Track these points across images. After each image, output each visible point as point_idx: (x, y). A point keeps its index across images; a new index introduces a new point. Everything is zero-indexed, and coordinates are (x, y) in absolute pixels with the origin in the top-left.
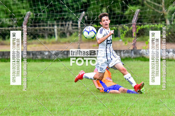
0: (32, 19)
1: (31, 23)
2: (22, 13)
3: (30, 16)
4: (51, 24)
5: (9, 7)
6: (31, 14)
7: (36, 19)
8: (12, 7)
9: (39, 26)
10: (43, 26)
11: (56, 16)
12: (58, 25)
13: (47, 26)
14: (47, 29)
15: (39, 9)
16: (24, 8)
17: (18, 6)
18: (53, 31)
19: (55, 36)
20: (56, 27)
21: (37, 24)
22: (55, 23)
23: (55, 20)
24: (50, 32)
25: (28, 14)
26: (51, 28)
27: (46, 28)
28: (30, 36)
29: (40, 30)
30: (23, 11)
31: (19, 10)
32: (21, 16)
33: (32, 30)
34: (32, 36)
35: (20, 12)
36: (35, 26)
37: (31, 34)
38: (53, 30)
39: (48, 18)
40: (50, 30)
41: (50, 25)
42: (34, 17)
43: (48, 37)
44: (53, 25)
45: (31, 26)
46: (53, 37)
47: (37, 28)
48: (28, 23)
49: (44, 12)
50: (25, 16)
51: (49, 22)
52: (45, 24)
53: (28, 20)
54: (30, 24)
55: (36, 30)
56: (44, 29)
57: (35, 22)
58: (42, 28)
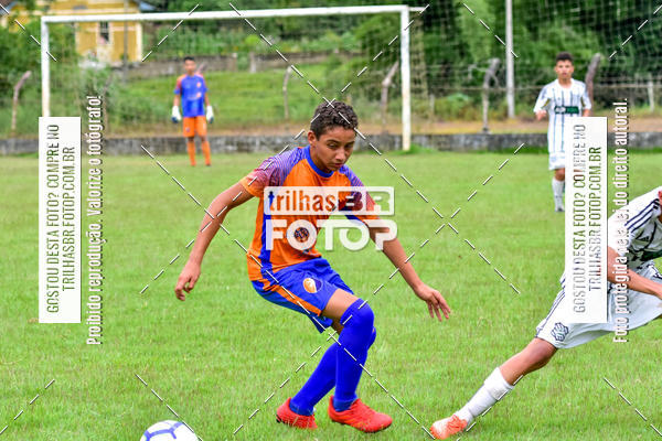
0: (604, 69)
1: (603, 76)
2: (584, 57)
3: (599, 62)
4: (641, 79)
5: (559, 44)
6: (603, 58)
7: (611, 69)
8: (565, 45)
9: (618, 82)
10: (626, 82)
11: (652, 63)
12: (655, 81)
13: (633, 82)
14: (633, 89)
15: (618, 50)
16: (587, 47)
17: (577, 43)
18: (644, 93)
19: (648, 103)
20: (651, 85)
21: (614, 79)
22: (649, 76)
23: (650, 70)
24: (639, 96)
25: (597, 58)
26: (642, 86)
27: (631, 86)
28: (599, 103)
29: (619, 90)
30: (586, 54)
31: (579, 51)
32: (583, 62)
33: (604, 90)
34: (603, 103)
35: (579, 55)
36: (610, 83)
37: (603, 99)
38: (646, 90)
39: (636, 66)
40: (640, 90)
41: (639, 82)
42: (609, 65)
43: (636, 104)
44: (645, 81)
45: (602, 83)
46: (645, 105)
47: (614, 86)
48: (596, 76)
49: (627, 54)
50: (589, 62)
51: (637, 76)
52: (629, 79)
53: (596, 70)
54: (599, 78)
55: (612, 91)
56: (628, 89)
57: (610, 74)
58: (623, 86)
